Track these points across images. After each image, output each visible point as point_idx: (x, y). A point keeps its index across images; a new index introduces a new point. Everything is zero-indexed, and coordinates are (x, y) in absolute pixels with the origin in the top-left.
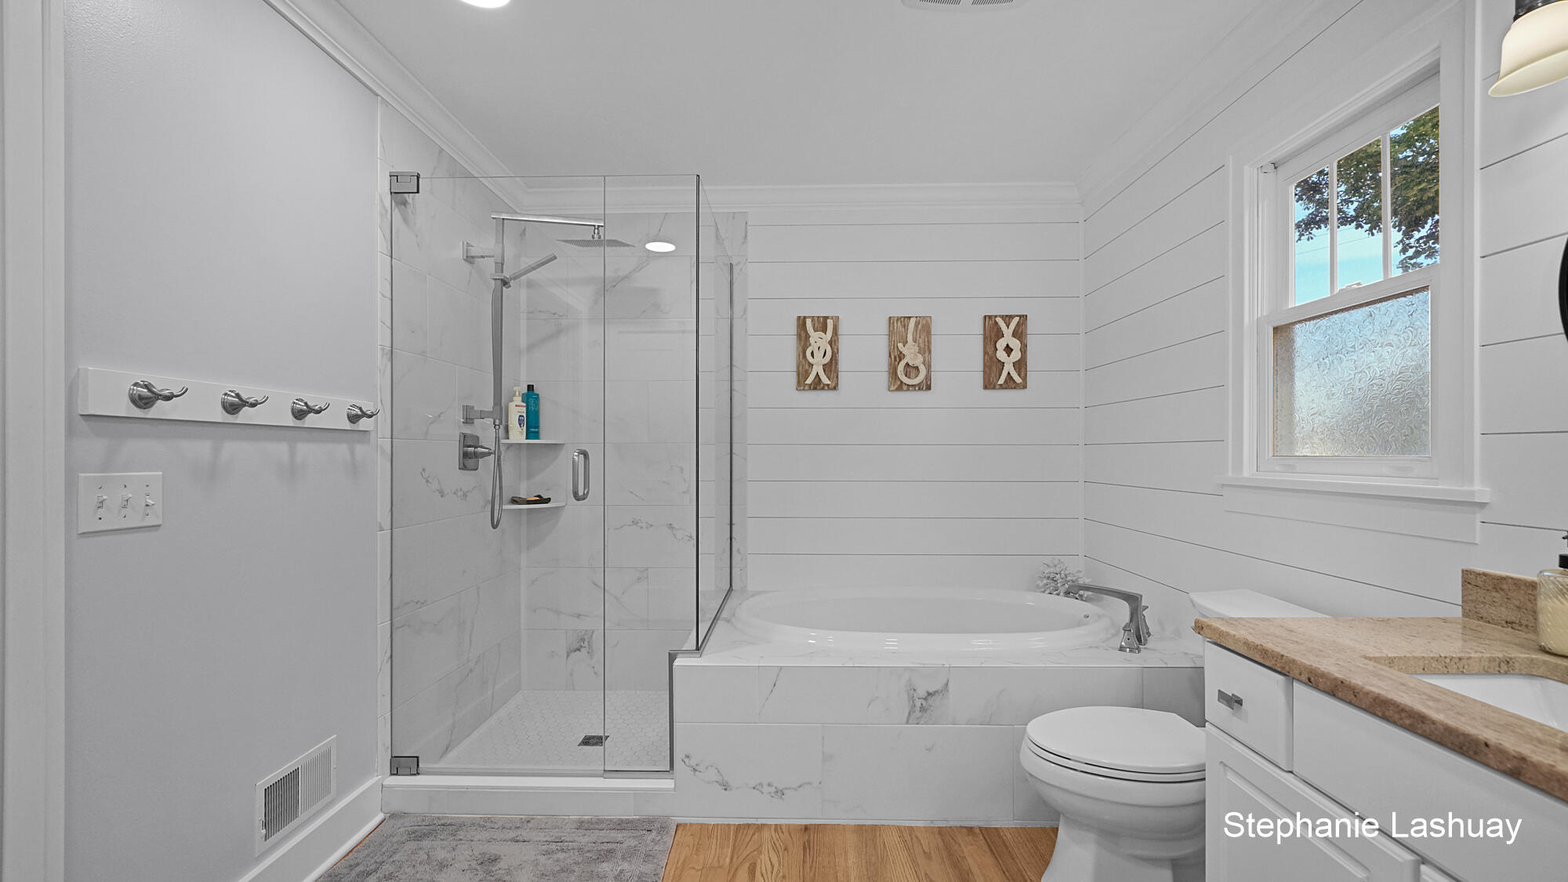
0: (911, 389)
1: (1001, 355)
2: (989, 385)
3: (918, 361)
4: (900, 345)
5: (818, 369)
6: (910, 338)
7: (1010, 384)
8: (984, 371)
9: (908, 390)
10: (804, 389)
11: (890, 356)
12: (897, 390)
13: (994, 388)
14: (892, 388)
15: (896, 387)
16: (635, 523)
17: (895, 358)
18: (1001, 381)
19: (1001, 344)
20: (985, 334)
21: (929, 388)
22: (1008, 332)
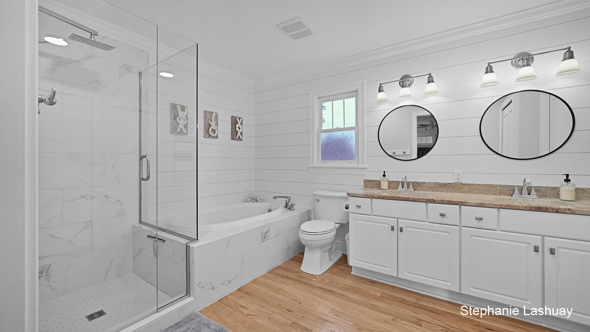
0: (212, 137)
1: (237, 129)
2: (233, 139)
3: (215, 128)
4: (210, 122)
5: (181, 126)
6: (213, 119)
7: (239, 139)
8: (232, 134)
9: (211, 138)
10: (174, 134)
11: (206, 125)
12: (208, 137)
13: (235, 140)
14: (206, 137)
15: (208, 136)
16: (83, 197)
17: (207, 125)
18: (237, 138)
19: (237, 126)
20: (232, 122)
21: (217, 138)
22: (239, 122)
